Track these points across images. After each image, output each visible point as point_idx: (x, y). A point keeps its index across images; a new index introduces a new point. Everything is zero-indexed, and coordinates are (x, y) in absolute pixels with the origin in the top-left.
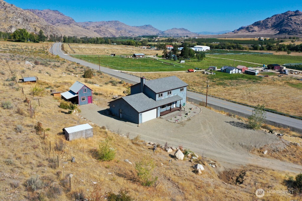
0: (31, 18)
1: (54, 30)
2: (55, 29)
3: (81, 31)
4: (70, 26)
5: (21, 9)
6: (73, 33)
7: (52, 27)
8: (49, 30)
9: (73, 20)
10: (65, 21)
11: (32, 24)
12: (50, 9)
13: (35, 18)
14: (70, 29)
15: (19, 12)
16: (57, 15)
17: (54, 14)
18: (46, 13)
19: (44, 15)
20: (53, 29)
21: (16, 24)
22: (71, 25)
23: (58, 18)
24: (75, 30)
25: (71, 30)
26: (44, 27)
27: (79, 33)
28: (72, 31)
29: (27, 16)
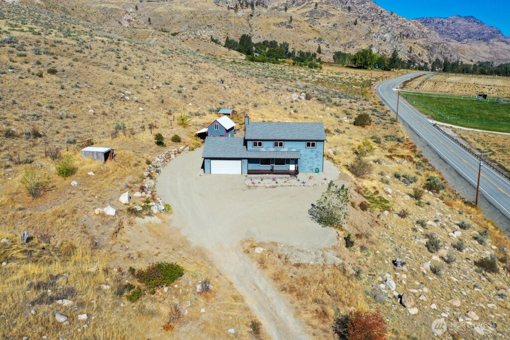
0: (415, 32)
1: (448, 51)
2: (450, 48)
3: (508, 52)
4: (488, 44)
5: (404, 18)
6: (491, 56)
7: (445, 45)
8: (438, 50)
9: (499, 32)
10: (483, 34)
11: (411, 42)
12: (459, 16)
13: (423, 32)
14: (487, 48)
15: (400, 23)
16: (471, 24)
17: (466, 23)
18: (451, 22)
19: (447, 25)
20: (446, 49)
21: (380, 43)
22: (491, 41)
23: (470, 29)
24: (495, 50)
25: (489, 50)
26: (431, 46)
27: (503, 56)
28: (490, 53)
29: (409, 29)
